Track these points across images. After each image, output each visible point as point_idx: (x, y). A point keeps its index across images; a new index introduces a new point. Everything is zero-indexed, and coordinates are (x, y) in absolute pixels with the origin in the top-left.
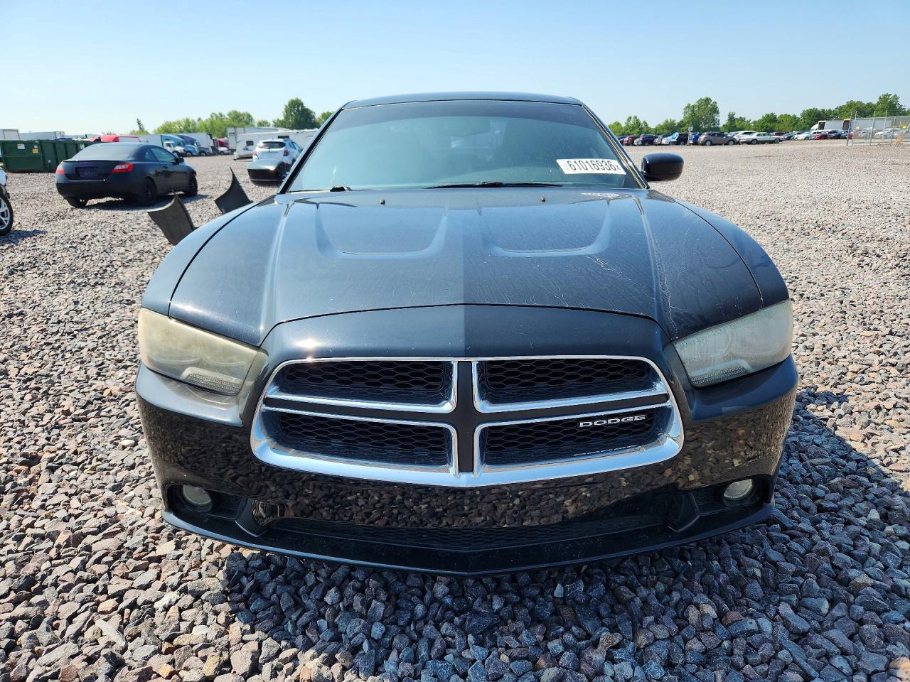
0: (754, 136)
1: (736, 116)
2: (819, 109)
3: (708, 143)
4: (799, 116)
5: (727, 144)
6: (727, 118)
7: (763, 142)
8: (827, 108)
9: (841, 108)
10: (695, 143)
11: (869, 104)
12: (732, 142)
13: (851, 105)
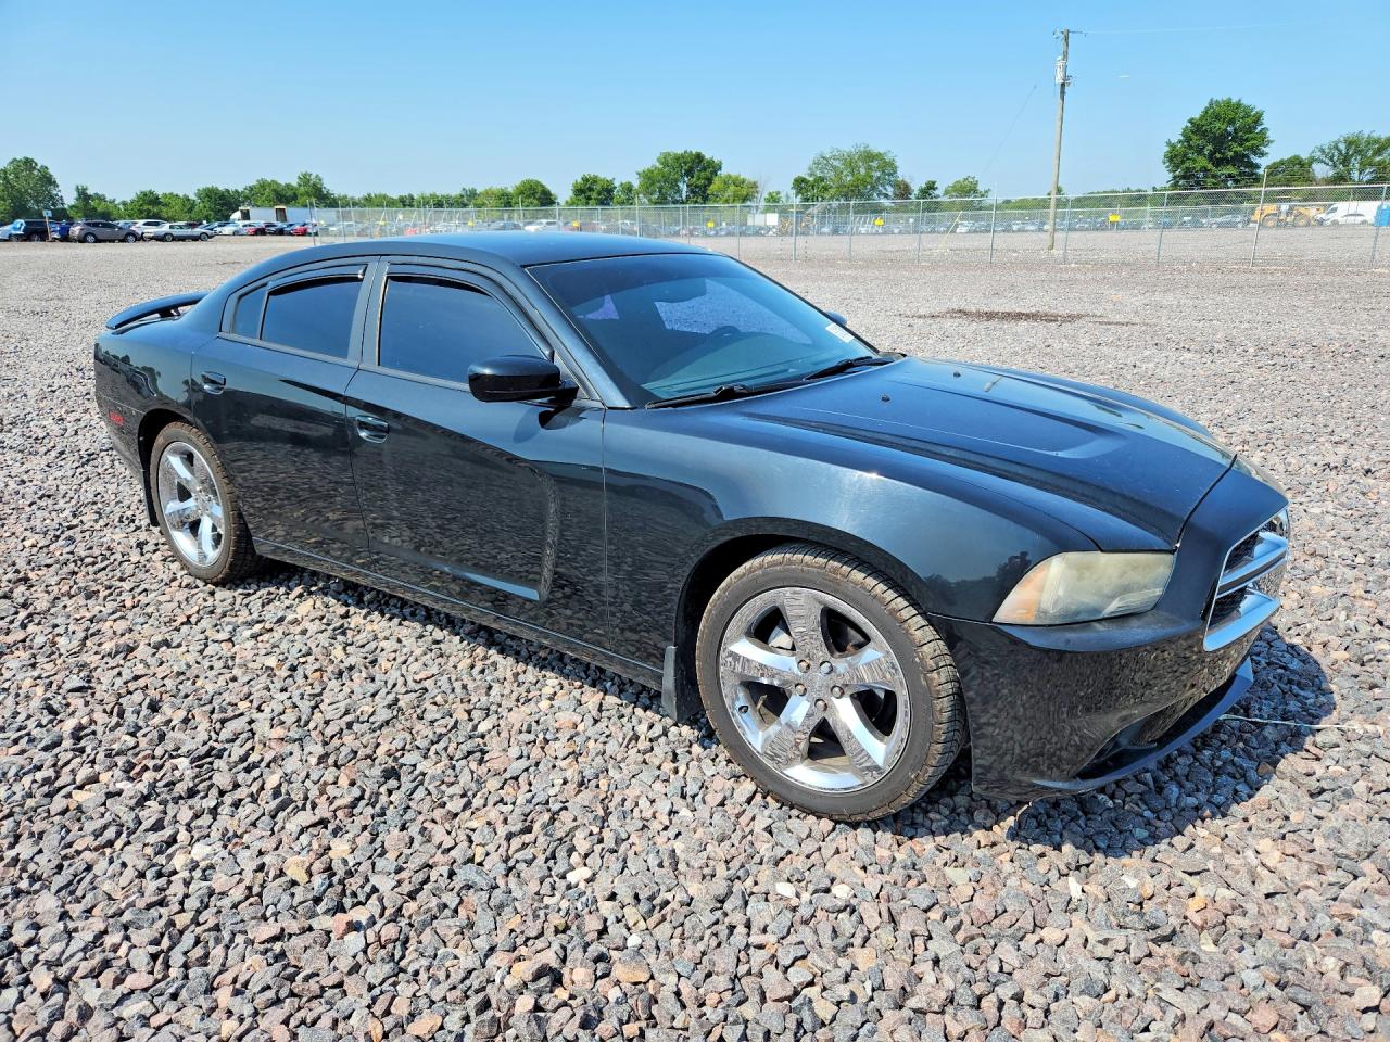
0: (165, 228)
1: (90, 192)
2: (221, 188)
3: (90, 238)
4: (192, 197)
5: (123, 240)
6: (75, 195)
7: (182, 239)
8: (232, 188)
9: (251, 189)
10: (65, 238)
11: (287, 185)
12: (131, 238)
13: (263, 185)
